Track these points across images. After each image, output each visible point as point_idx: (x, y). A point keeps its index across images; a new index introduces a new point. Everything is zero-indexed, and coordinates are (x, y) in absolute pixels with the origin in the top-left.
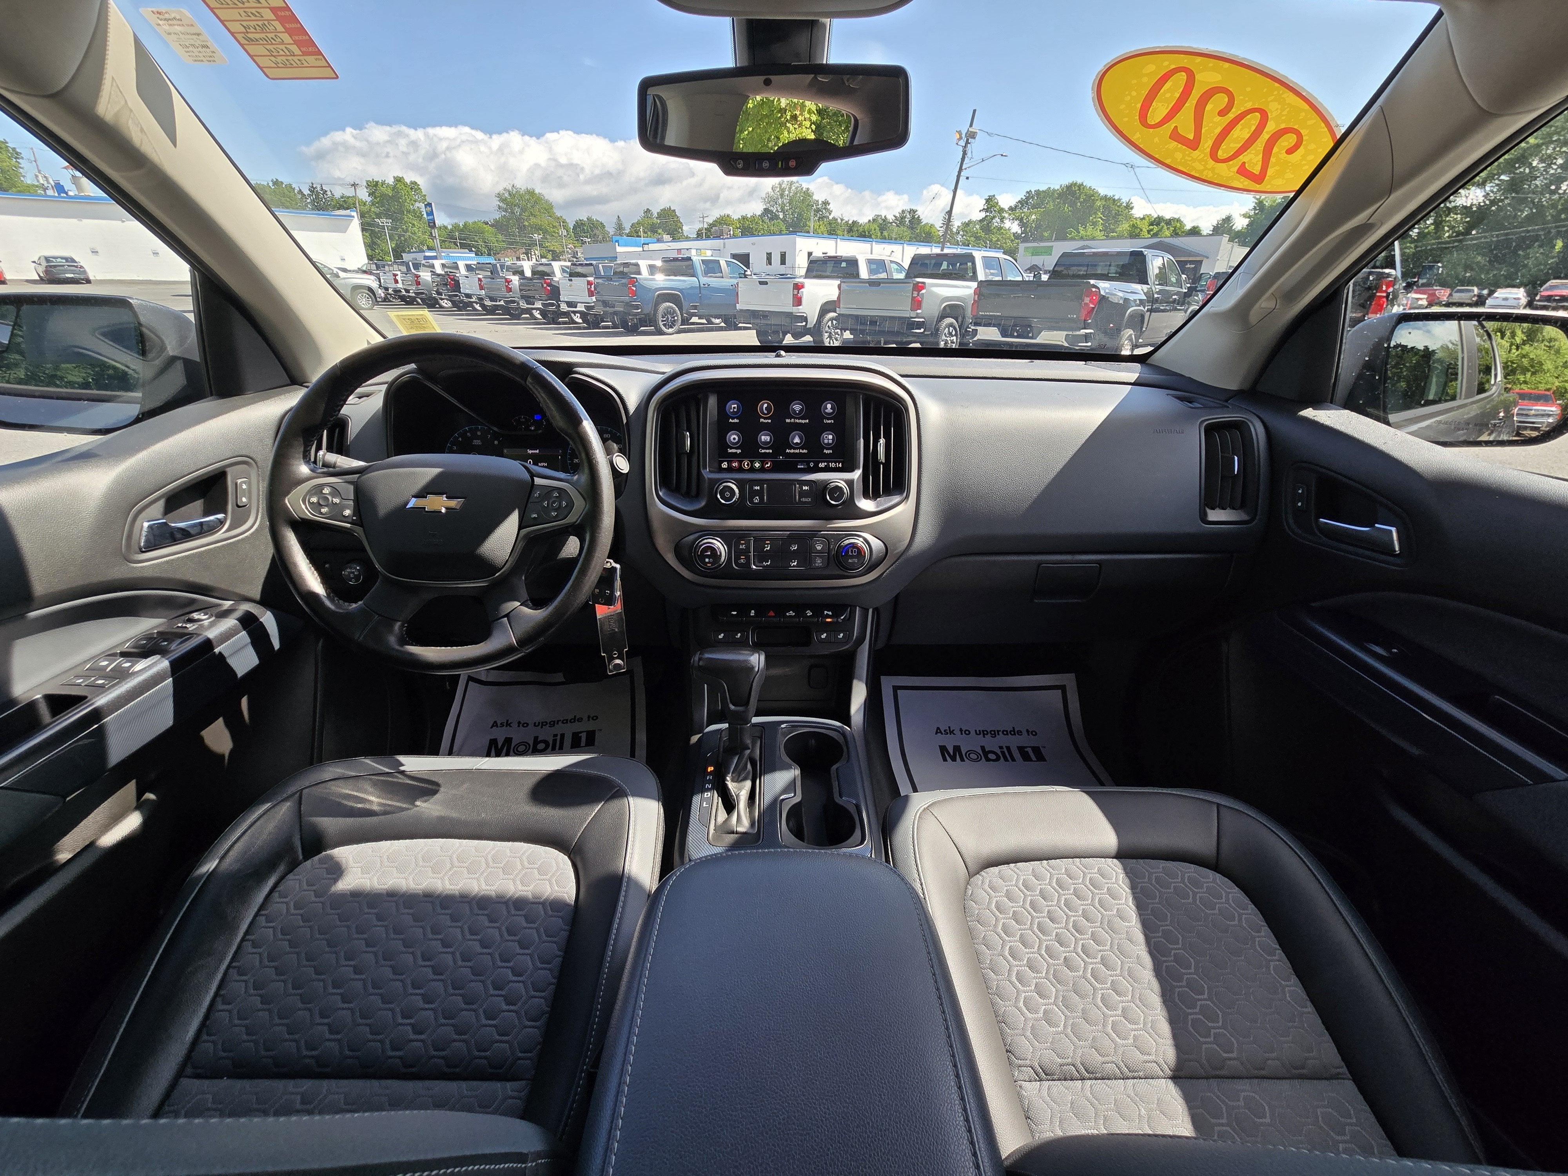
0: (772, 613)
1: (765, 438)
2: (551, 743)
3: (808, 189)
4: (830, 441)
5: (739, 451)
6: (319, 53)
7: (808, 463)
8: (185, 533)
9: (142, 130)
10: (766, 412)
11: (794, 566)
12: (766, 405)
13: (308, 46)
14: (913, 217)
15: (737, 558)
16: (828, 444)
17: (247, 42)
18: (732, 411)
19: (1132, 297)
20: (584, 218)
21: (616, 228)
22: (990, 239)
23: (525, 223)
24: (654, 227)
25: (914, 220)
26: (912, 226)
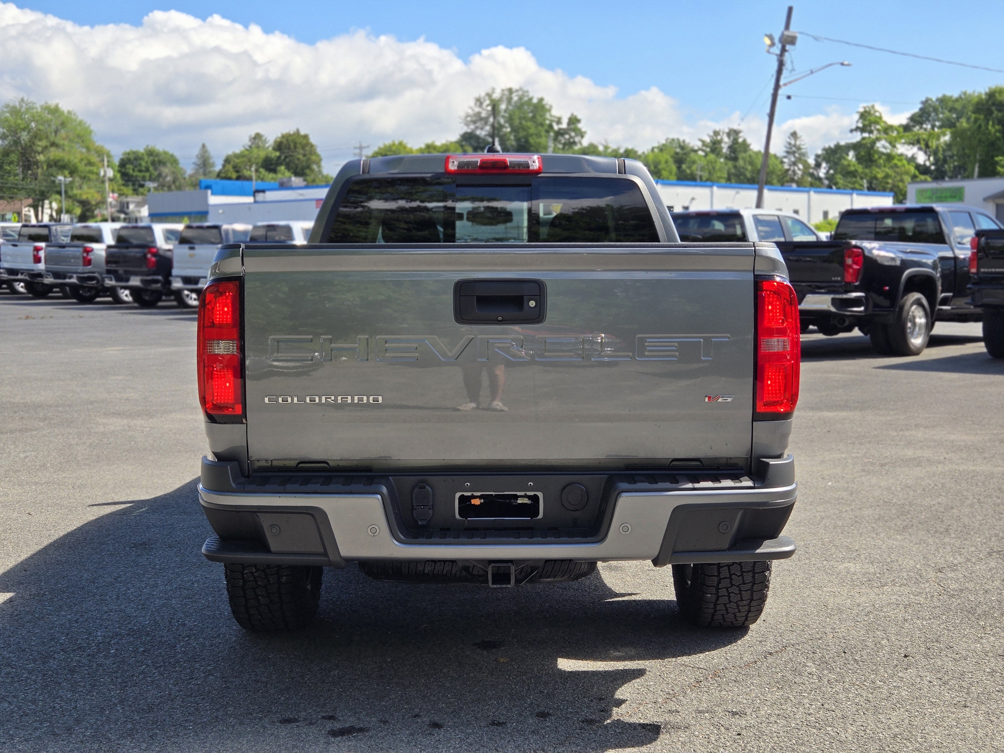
3: (541, 100)
14: (735, 141)
19: (915, 258)
20: (141, 149)
21: (198, 165)
22: (873, 175)
23: (38, 158)
24: (272, 164)
25: (736, 146)
26: (733, 155)
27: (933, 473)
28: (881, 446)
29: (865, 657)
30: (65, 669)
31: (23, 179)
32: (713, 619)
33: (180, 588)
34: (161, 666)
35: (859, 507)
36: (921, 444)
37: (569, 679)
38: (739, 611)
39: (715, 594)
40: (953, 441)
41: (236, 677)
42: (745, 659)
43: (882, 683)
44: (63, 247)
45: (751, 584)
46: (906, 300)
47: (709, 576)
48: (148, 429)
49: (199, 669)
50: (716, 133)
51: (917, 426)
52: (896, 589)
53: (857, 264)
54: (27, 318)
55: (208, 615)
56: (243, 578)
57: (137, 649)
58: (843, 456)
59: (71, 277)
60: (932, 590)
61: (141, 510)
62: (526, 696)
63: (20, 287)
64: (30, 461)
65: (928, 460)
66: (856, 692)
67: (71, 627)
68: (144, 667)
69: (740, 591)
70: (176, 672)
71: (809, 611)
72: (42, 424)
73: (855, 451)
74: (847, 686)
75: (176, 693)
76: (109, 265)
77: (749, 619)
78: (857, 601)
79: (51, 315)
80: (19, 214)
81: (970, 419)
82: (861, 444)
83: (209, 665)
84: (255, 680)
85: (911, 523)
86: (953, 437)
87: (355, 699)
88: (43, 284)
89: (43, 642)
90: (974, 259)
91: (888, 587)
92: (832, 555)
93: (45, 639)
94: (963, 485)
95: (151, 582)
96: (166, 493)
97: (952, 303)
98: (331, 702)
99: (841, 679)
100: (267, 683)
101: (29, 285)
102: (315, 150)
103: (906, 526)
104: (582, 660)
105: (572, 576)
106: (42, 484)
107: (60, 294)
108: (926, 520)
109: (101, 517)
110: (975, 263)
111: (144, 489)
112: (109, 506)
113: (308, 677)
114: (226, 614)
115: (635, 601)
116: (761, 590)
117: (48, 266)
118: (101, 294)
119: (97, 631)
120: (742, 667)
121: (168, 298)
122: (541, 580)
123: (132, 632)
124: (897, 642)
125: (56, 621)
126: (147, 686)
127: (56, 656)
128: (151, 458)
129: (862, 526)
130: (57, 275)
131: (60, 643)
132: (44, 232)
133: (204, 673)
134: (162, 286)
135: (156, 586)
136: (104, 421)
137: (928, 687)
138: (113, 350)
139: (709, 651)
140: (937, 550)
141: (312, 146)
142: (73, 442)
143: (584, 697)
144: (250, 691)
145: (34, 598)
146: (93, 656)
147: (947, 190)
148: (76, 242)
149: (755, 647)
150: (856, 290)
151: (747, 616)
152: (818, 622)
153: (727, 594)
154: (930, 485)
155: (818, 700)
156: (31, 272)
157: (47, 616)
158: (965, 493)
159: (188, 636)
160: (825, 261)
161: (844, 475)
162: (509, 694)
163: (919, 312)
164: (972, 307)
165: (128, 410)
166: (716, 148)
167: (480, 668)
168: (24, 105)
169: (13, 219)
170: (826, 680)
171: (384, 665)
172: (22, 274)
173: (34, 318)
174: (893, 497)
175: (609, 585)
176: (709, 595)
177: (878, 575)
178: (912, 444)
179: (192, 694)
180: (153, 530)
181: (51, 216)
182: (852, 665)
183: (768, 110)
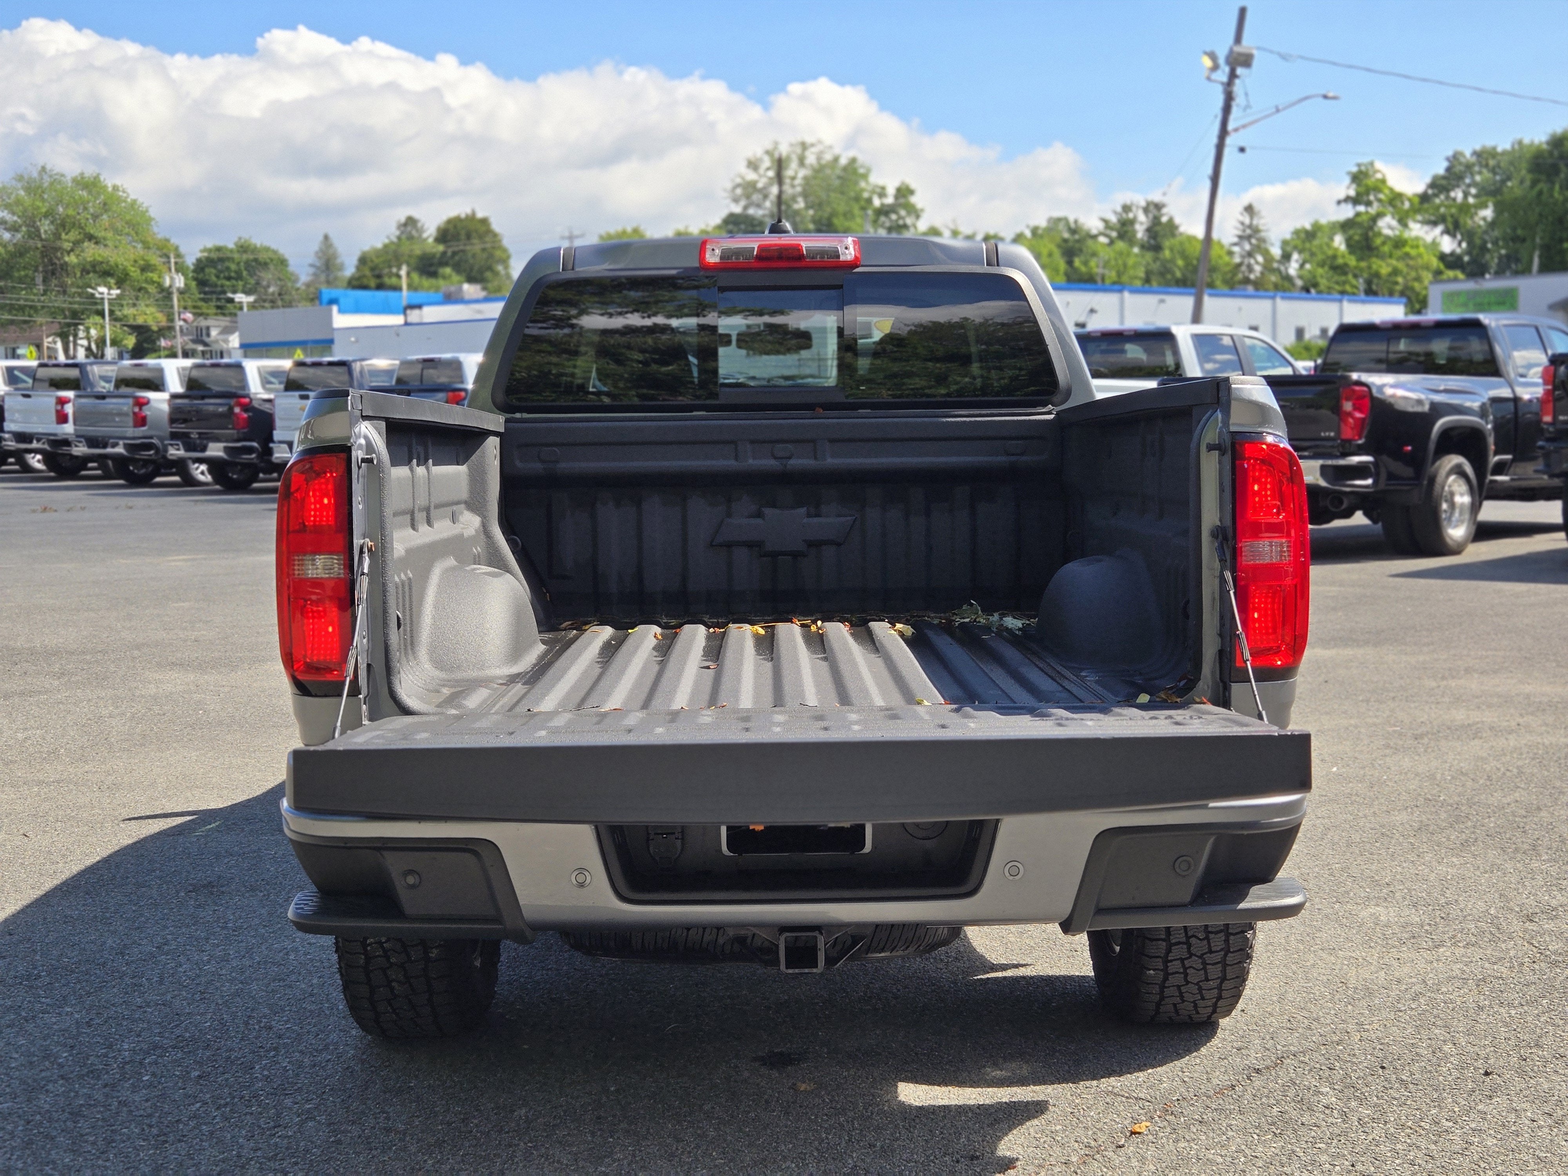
3: (853, 161)
14: (1156, 221)
19: (1455, 400)
20: (231, 244)
21: (317, 268)
22: (1373, 271)
23: (67, 259)
24: (431, 265)
25: (1158, 228)
26: (1152, 242)
27: (1503, 750)
28: (1412, 705)
29: (1417, 1076)
30: (63, 1111)
31: (45, 293)
32: (1157, 1011)
33: (266, 962)
34: (227, 1104)
35: (1385, 808)
36: (1477, 700)
37: (917, 1121)
38: (1203, 998)
39: (1162, 970)
40: (1528, 696)
41: (354, 1123)
42: (1215, 1081)
43: (1451, 1124)
44: (103, 397)
45: (1223, 953)
46: (1439, 467)
47: (1152, 940)
48: (226, 689)
49: (290, 1109)
50: (1126, 208)
51: (1467, 670)
52: (1460, 951)
53: (1361, 411)
54: (45, 510)
55: (310, 1011)
56: (366, 953)
57: (188, 1073)
58: (1352, 722)
59: (114, 445)
60: (1520, 954)
61: (209, 827)
62: (845, 1153)
63: (36, 461)
64: (32, 745)
65: (1491, 728)
66: (1409, 1141)
67: (79, 1034)
68: (198, 1105)
69: (1205, 964)
70: (252, 1114)
71: (1317, 993)
72: (56, 683)
73: (1371, 713)
74: (1392, 1130)
75: (249, 1153)
76: (174, 425)
77: (1218, 1010)
78: (1397, 974)
79: (83, 505)
80: (39, 346)
81: (1552, 658)
82: (1380, 702)
83: (307, 1100)
84: (385, 1129)
85: (1473, 836)
86: (1528, 689)
87: (554, 1162)
88: (72, 457)
89: (31, 1063)
90: (1549, 401)
91: (1445, 949)
92: (1347, 893)
93: (34, 1055)
94: (1552, 770)
95: (218, 953)
96: (251, 797)
97: (1512, 470)
98: (514, 1167)
99: (1380, 1117)
100: (404, 1134)
101: (49, 459)
102: (500, 241)
103: (1466, 841)
104: (939, 1085)
105: (921, 948)
106: (48, 784)
107: (99, 472)
108: (1498, 830)
109: (142, 840)
110: (1550, 406)
111: (216, 791)
112: (156, 821)
113: (476, 1121)
114: (341, 1007)
115: (1023, 978)
116: (1240, 962)
117: (78, 428)
118: (163, 471)
119: (123, 1041)
120: (1210, 1097)
121: (268, 476)
122: (869, 955)
123: (182, 1041)
124: (1469, 1047)
125: (55, 1023)
126: (201, 1140)
127: (50, 1087)
128: (229, 737)
129: (1393, 841)
130: (92, 442)
131: (59, 1064)
132: (74, 373)
133: (298, 1116)
134: (257, 457)
135: (225, 959)
136: (157, 676)
137: (1530, 1131)
138: (179, 560)
139: (1153, 1067)
140: (1521, 880)
141: (495, 235)
142: (105, 712)
143: (945, 1154)
144: (376, 1149)
145: (21, 983)
146: (114, 1086)
147: (1489, 292)
148: (124, 390)
149: (1230, 1059)
150: (1359, 451)
151: (1215, 1006)
152: (1333, 1012)
153: (1182, 970)
154: (1498, 769)
155: (1344, 1155)
156: (52, 438)
157: (41, 1015)
158: (1558, 784)
159: (275, 1049)
160: (1308, 407)
161: (1356, 755)
162: (817, 1149)
163: (1460, 486)
164: (1545, 477)
165: (197, 658)
166: (1126, 232)
167: (767, 1102)
168: (45, 177)
169: (28, 355)
170: (1355, 1118)
171: (604, 1099)
172: (38, 440)
173: (56, 511)
174: (1440, 792)
175: (980, 950)
176: (1152, 972)
177: (1427, 927)
178: (1463, 701)
179: (276, 1155)
180: (226, 861)
181: (88, 349)
182: (1398, 1090)
183: (1209, 170)
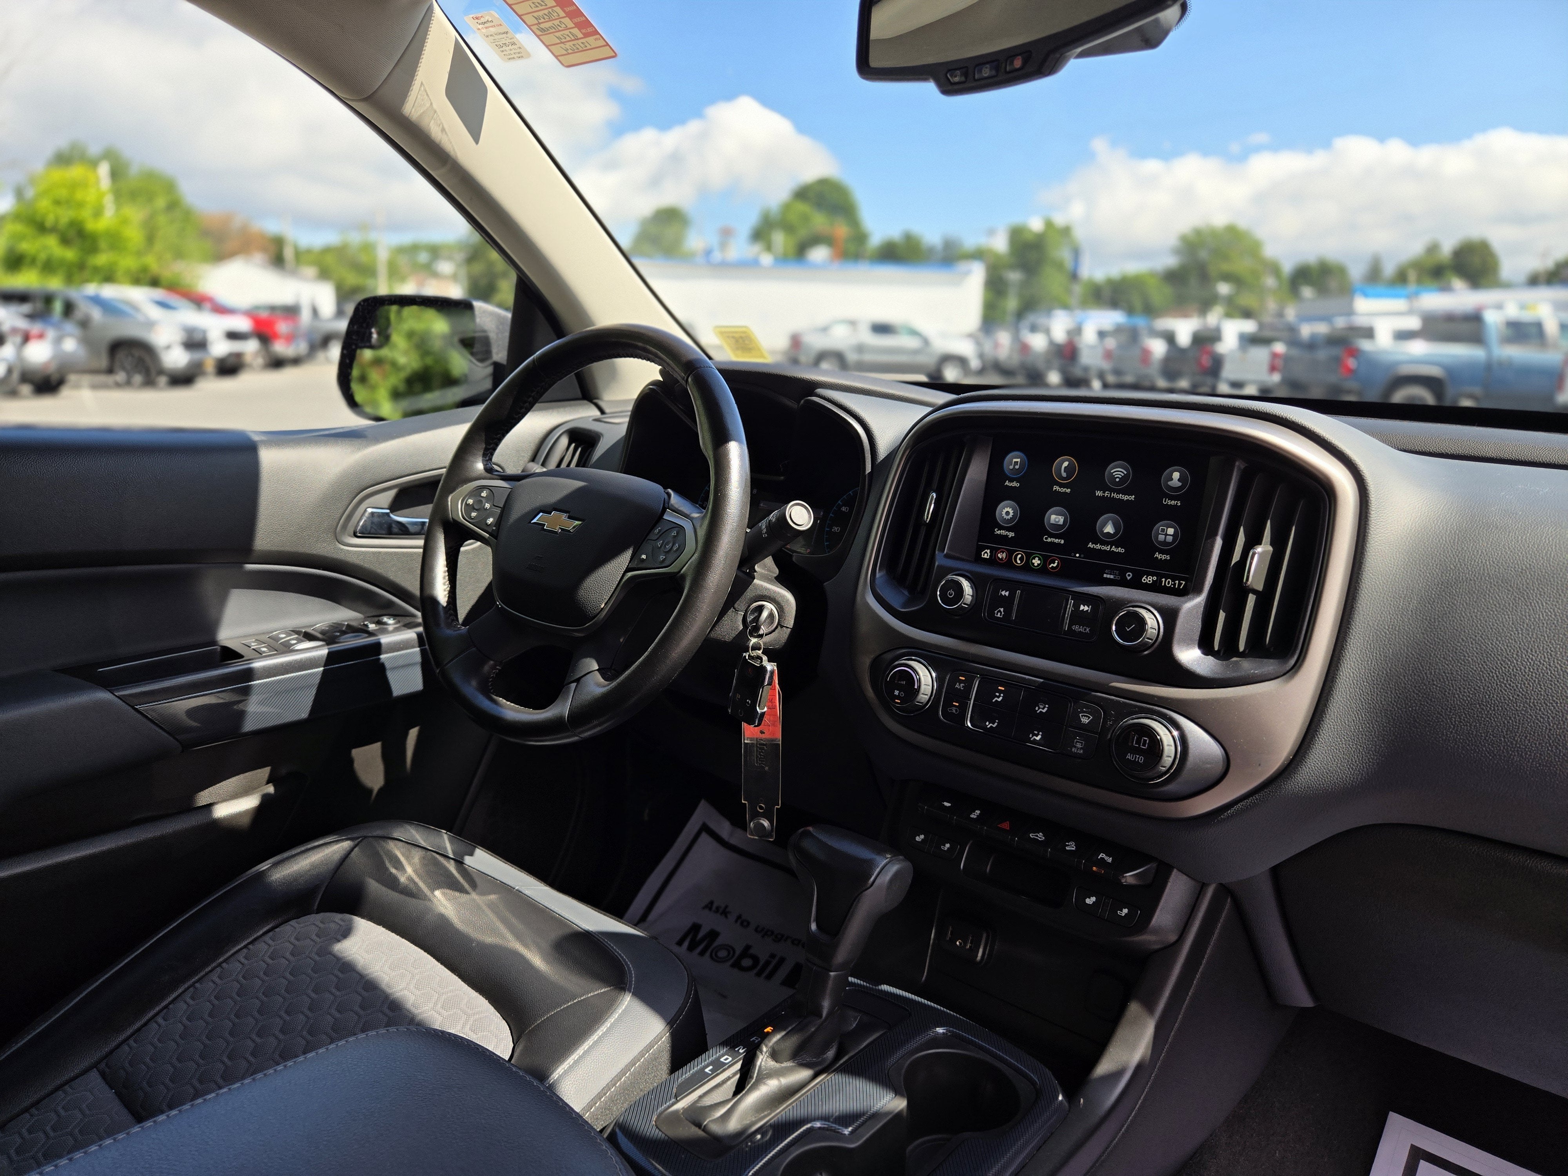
0: (1006, 826)
1: (1056, 518)
2: (762, 963)
4: (1170, 539)
5: (1011, 534)
6: (596, 32)
7: (1123, 572)
8: (403, 529)
9: (443, 130)
10: (1064, 475)
11: (1035, 742)
12: (1066, 464)
13: (586, 27)
15: (948, 704)
16: (1165, 543)
17: (541, 33)
18: (1011, 467)
